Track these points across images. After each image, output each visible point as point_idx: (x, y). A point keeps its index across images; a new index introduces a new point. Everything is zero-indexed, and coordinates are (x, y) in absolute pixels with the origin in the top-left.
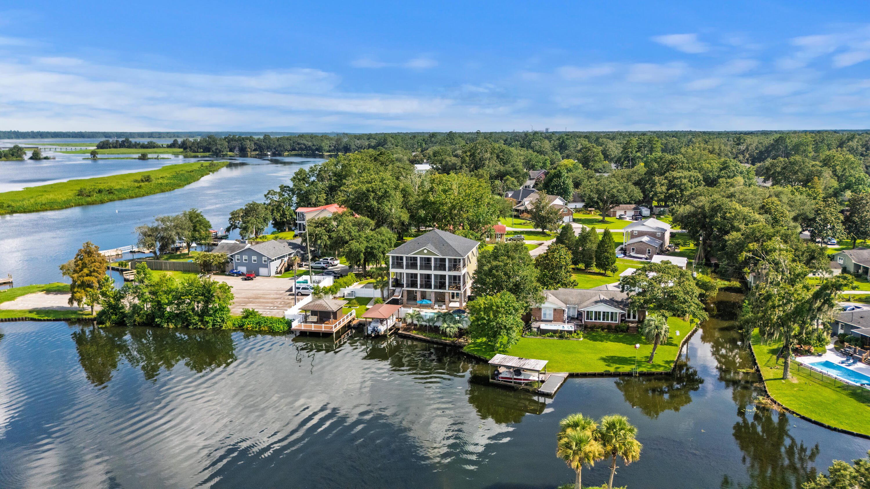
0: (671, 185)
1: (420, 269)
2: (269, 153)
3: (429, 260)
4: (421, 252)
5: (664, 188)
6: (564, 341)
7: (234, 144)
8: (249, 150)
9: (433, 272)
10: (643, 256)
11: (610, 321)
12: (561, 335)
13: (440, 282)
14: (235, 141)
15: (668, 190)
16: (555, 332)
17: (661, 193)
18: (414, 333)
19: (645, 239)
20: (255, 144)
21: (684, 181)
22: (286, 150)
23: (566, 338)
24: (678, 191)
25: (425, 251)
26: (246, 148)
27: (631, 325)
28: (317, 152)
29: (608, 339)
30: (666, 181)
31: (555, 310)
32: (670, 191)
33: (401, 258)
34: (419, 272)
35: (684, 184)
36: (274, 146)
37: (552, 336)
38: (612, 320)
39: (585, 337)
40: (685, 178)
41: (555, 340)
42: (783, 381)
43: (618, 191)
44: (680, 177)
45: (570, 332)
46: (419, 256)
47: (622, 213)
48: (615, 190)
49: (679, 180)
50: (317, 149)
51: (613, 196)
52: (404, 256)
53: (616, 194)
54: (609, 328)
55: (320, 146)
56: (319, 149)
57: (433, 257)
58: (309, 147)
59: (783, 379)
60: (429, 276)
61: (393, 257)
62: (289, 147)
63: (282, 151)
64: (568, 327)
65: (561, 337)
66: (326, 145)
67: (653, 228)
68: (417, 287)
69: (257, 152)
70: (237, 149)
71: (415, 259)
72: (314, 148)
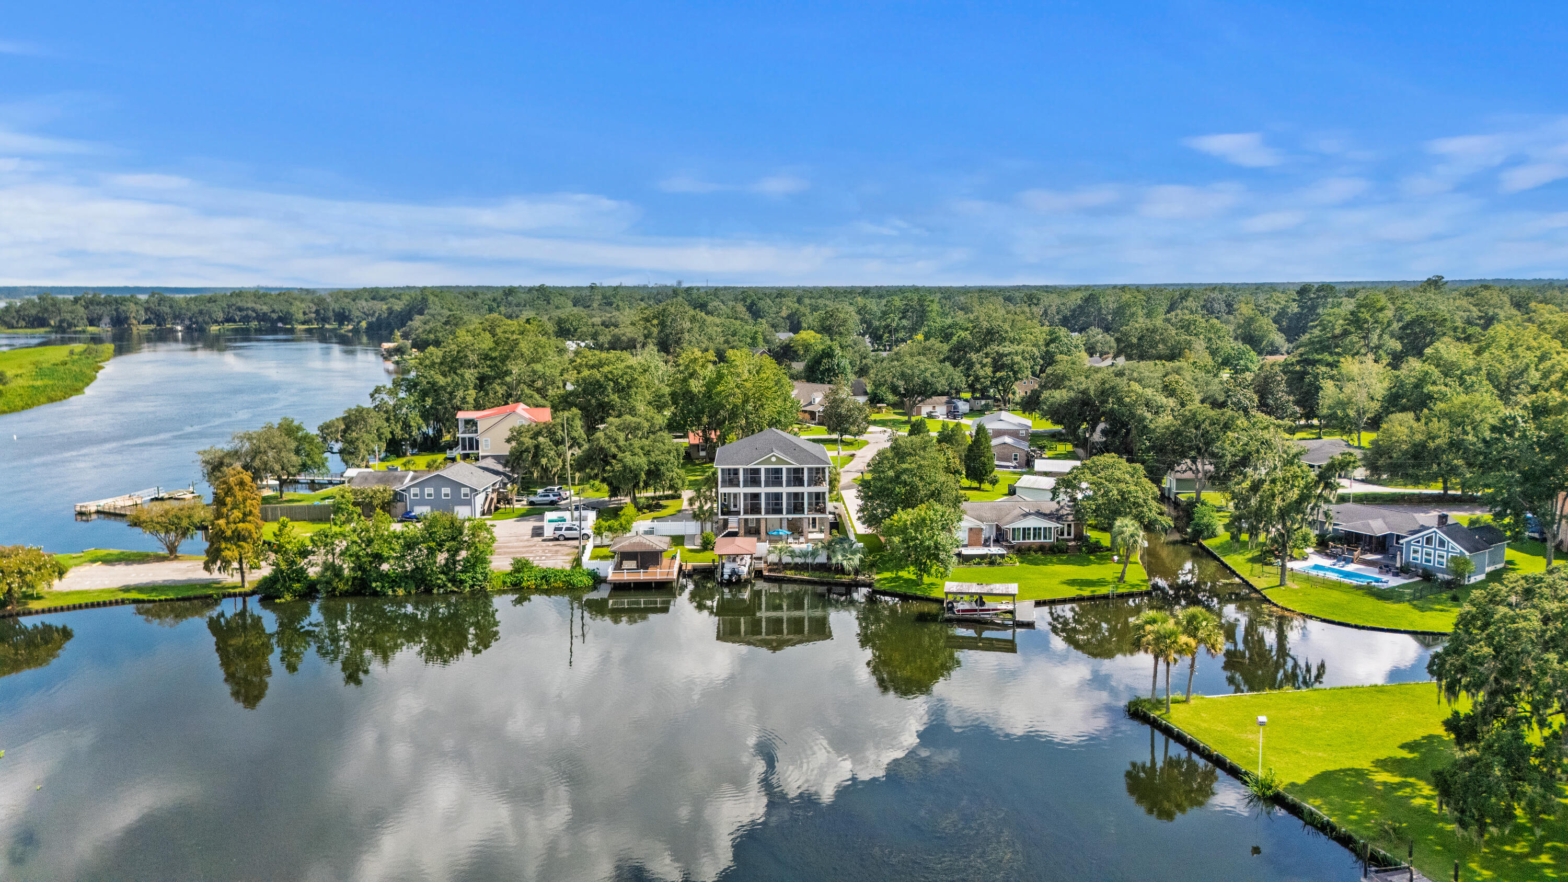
0: (998, 366)
1: (766, 486)
2: (179, 328)
3: (778, 471)
4: (768, 461)
5: (989, 370)
6: (996, 568)
7: (98, 310)
8: (135, 322)
9: (785, 490)
10: (1010, 464)
11: (1042, 540)
12: (991, 561)
13: (795, 504)
14: (99, 304)
15: (994, 372)
16: (982, 557)
17: (985, 378)
18: (789, 574)
19: (1008, 440)
20: (147, 310)
21: (1018, 359)
22: (216, 322)
23: (999, 564)
24: (1011, 374)
25: (774, 459)
26: (127, 318)
27: (1070, 544)
28: (280, 325)
29: (1051, 562)
30: (989, 360)
31: (971, 529)
32: (998, 374)
33: (736, 472)
34: (763, 490)
35: (1018, 363)
36: (189, 314)
37: (979, 564)
38: (1045, 538)
39: (1021, 562)
40: (1017, 354)
41: (984, 568)
42: (1282, 588)
43: (932, 375)
44: (1010, 354)
45: (1002, 556)
46: (763, 468)
47: (930, 409)
48: (928, 374)
49: (1009, 358)
50: (280, 319)
51: (926, 382)
52: (741, 468)
53: (930, 380)
54: (1042, 548)
55: (288, 313)
56: (286, 318)
57: (784, 467)
58: (265, 314)
59: (1281, 585)
60: (778, 496)
61: (723, 470)
62: (221, 315)
63: (207, 323)
64: (995, 550)
65: (992, 564)
66: (298, 310)
67: (1015, 425)
68: (760, 513)
69: (152, 327)
70: (106, 320)
71: (757, 471)
72: (274, 316)
